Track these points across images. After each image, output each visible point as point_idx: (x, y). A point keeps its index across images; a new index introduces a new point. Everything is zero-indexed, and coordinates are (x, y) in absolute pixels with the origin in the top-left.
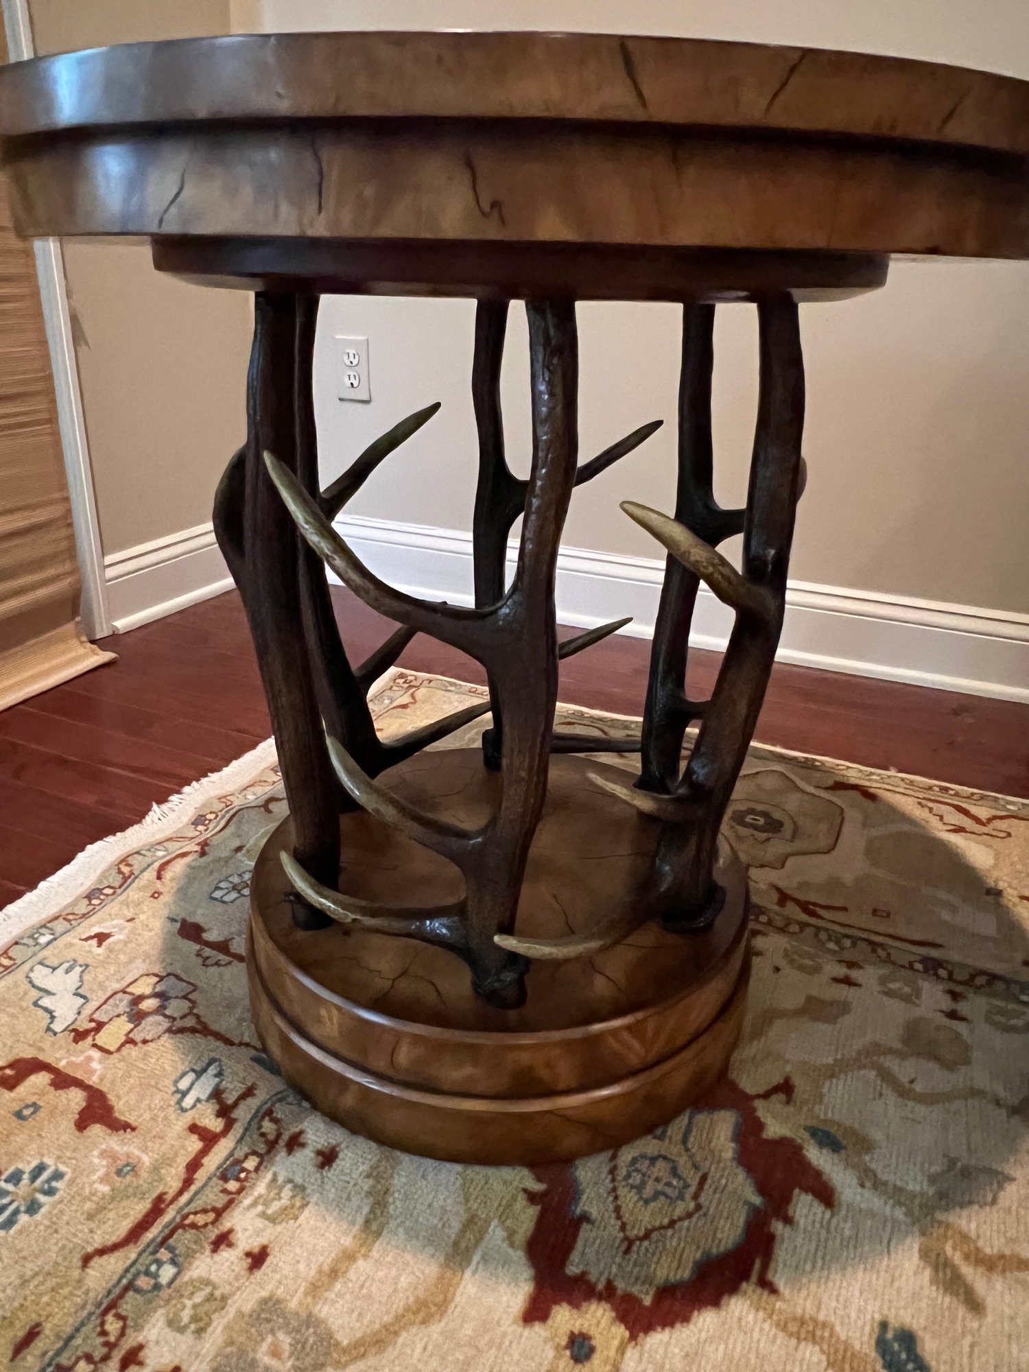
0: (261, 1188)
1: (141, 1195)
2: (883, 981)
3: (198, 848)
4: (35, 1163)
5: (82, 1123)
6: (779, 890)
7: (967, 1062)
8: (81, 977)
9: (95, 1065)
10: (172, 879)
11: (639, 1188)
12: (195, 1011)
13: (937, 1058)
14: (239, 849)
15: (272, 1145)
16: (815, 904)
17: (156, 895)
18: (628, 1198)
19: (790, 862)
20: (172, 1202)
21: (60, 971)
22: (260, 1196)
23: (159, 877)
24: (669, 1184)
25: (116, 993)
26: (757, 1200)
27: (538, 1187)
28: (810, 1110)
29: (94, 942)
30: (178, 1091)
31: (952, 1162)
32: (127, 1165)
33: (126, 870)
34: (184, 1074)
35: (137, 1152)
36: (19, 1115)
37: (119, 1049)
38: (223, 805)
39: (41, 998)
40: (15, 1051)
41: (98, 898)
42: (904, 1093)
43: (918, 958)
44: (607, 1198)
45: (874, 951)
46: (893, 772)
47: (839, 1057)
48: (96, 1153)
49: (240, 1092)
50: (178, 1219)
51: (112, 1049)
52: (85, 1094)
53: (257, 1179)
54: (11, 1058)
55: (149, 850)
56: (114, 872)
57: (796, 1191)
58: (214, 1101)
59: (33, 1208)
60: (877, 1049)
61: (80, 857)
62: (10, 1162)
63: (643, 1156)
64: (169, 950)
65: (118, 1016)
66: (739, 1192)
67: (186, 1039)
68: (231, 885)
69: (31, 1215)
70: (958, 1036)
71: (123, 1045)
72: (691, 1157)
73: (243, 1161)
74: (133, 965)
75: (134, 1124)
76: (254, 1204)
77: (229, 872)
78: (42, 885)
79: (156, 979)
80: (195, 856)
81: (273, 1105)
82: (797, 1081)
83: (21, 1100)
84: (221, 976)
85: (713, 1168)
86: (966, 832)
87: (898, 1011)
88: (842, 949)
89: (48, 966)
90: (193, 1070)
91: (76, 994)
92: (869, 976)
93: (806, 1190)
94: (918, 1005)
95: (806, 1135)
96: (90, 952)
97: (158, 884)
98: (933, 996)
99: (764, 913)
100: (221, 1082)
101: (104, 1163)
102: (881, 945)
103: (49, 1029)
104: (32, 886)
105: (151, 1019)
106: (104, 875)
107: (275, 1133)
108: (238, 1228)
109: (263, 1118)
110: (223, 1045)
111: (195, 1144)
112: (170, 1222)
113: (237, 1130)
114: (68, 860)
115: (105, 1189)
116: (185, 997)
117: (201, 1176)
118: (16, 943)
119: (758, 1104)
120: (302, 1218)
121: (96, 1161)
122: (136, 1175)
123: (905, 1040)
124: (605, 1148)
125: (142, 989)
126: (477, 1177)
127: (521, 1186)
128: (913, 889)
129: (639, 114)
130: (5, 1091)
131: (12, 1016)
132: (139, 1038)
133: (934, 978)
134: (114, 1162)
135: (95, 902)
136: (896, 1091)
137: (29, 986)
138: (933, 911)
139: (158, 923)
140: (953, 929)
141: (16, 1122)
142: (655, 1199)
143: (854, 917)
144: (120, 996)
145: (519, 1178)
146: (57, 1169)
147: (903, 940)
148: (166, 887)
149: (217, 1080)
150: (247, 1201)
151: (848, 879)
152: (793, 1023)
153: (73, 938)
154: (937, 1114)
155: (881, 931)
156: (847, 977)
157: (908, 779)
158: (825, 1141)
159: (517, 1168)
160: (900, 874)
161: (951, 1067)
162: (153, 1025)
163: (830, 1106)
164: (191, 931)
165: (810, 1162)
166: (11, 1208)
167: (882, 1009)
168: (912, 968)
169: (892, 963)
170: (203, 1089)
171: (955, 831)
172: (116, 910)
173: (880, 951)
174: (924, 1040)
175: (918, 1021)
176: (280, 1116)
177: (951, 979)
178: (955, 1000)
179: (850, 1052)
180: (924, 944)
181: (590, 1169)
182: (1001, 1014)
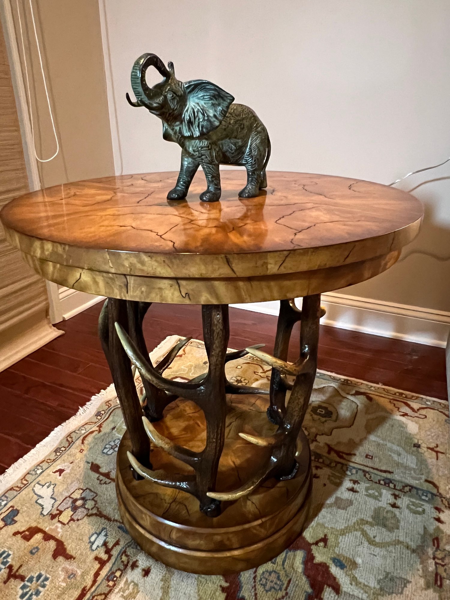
0: (122, 584)
1: (76, 587)
2: (367, 489)
3: (97, 429)
4: (37, 574)
5: (55, 556)
6: (328, 446)
7: (398, 528)
8: (53, 490)
9: (59, 530)
10: (88, 444)
11: (264, 585)
12: (97, 505)
13: (385, 526)
14: (114, 428)
15: (126, 566)
16: (343, 453)
17: (81, 451)
18: (260, 589)
19: (335, 431)
20: (88, 590)
21: (45, 487)
22: (121, 588)
23: (83, 443)
24: (276, 584)
25: (66, 498)
26: (310, 590)
27: (226, 585)
28: (333, 550)
29: (58, 473)
30: (90, 542)
31: (388, 574)
32: (71, 575)
33: (69, 439)
34: (93, 535)
35: (76, 569)
36: (31, 553)
37: (68, 523)
38: (107, 407)
39: (38, 499)
40: (29, 524)
41: (59, 452)
42: (372, 542)
43: (382, 478)
44: (252, 590)
45: (365, 475)
46: (380, 386)
47: (347, 525)
48: (60, 569)
49: (114, 543)
50: (91, 598)
51: (66, 522)
52: (56, 542)
53: (120, 581)
54: (27, 527)
55: (78, 430)
56: (65, 440)
57: (325, 586)
58: (104, 547)
59: (37, 593)
60: (363, 522)
61: (52, 433)
62: (29, 573)
63: (267, 571)
64: (86, 477)
65: (68, 508)
66: (303, 587)
67: (93, 518)
68: (111, 446)
69: (37, 596)
70: (395, 515)
71: (70, 521)
72: (286, 571)
73: (115, 573)
74: (73, 484)
75: (74, 556)
76: (119, 592)
77: (110, 440)
78: (37, 446)
79: (82, 491)
80: (96, 432)
81: (126, 549)
82: (329, 536)
83: (32, 546)
84: (106, 489)
85: (293, 577)
86: (408, 416)
87: (372, 504)
88: (352, 474)
89: (41, 485)
90: (96, 533)
91: (51, 498)
92: (361, 487)
93: (329, 586)
94: (379, 501)
95: (331, 562)
96: (57, 478)
97: (83, 447)
98: (387, 496)
99: (321, 458)
100: (106, 539)
101: (63, 573)
102: (368, 472)
103: (42, 514)
104: (34, 446)
105: (80, 510)
106: (61, 442)
107: (127, 561)
109: (122, 555)
110: (107, 522)
111: (97, 566)
113: (113, 560)
114: (46, 434)
115: (64, 584)
116: (93, 499)
117: (99, 579)
118: (28, 473)
119: (313, 547)
120: (137, 597)
121: (60, 573)
122: (76, 579)
123: (373, 518)
124: (252, 568)
125: (77, 495)
126: (203, 580)
127: (219, 584)
128: (382, 445)
129: (233, 275)
130: (26, 542)
131: (27, 507)
132: (75, 518)
133: (388, 488)
134: (67, 573)
135: (58, 454)
136: (368, 541)
137: (33, 494)
138: (390, 455)
139: (82, 465)
140: (398, 464)
141: (30, 555)
142: (270, 590)
143: (358, 459)
144: (68, 499)
145: (218, 581)
146: (46, 576)
147: (377, 469)
148: (85, 447)
149: (105, 537)
150: (116, 590)
151: (357, 440)
152: (329, 510)
153: (50, 471)
154: (383, 552)
155: (368, 465)
156: (353, 488)
157: (387, 389)
158: (338, 564)
159: (218, 576)
160: (379, 437)
161: (391, 530)
162: (81, 512)
163: (341, 548)
164: (95, 468)
165: (332, 574)
166: (30, 593)
167: (365, 503)
168: (379, 483)
169: (371, 480)
170: (100, 541)
171: (403, 415)
172: (66, 458)
173: (367, 475)
174: (381, 518)
175: (380, 508)
176: (129, 553)
177: (395, 488)
178: (396, 498)
179: (351, 523)
180: (385, 472)
181: (246, 576)
182: (413, 505)
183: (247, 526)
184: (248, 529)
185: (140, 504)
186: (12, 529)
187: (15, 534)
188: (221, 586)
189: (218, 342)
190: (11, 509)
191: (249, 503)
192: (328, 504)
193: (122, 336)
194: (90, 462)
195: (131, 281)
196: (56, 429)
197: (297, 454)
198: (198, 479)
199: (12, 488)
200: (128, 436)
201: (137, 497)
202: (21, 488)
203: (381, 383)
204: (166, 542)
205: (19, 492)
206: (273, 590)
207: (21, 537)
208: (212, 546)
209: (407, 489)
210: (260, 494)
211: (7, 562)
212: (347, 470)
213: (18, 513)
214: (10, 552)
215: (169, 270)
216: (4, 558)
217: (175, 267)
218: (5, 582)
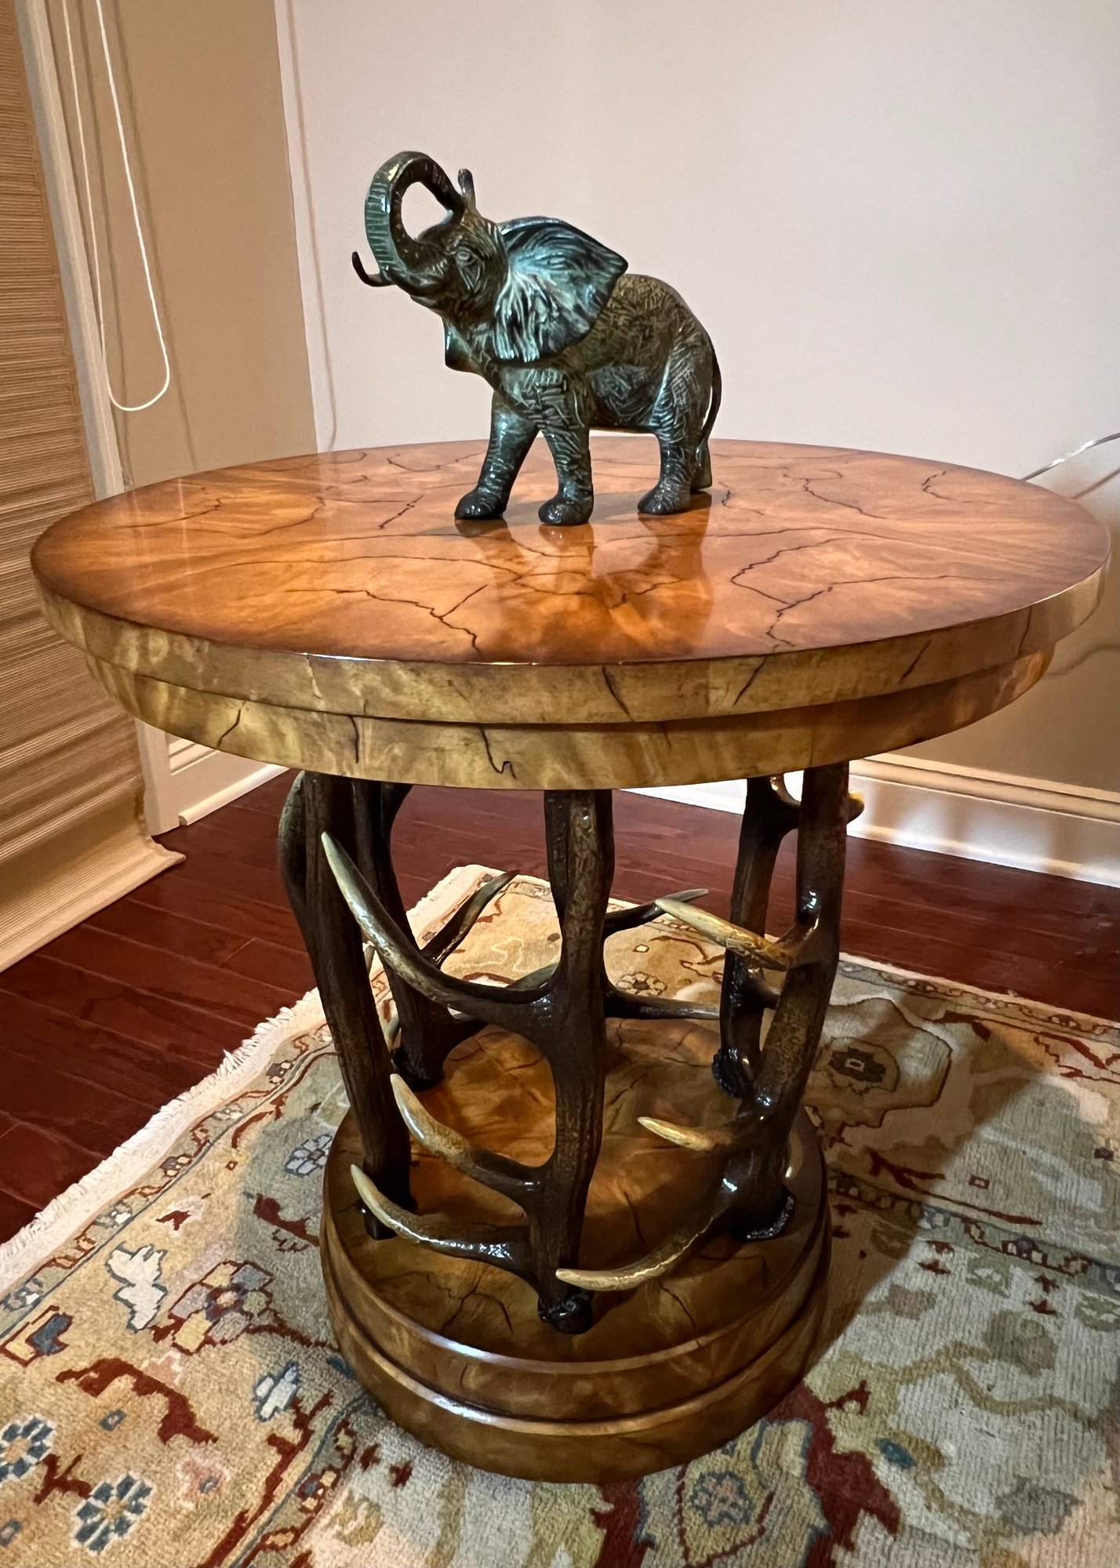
0: (338, 1506)
1: (220, 1512)
2: (973, 1266)
3: (272, 1108)
4: (120, 1480)
5: (165, 1433)
6: (874, 1154)
7: (1050, 1366)
8: (159, 1264)
9: (176, 1367)
10: (248, 1148)
11: (704, 1510)
12: (271, 1306)
13: (1018, 1360)
14: (314, 1108)
15: (348, 1459)
16: (910, 1171)
17: (231, 1166)
18: (693, 1519)
19: (890, 1116)
20: (252, 1521)
21: (139, 1257)
22: (337, 1515)
23: (234, 1145)
24: (734, 1505)
25: (193, 1286)
26: (821, 1523)
27: (606, 1508)
28: (884, 1422)
29: (171, 1223)
30: (256, 1398)
31: (1021, 1483)
32: (209, 1481)
33: (201, 1135)
34: (262, 1380)
35: (219, 1466)
36: (104, 1424)
37: (198, 1350)
38: (298, 1051)
39: (121, 1289)
40: (98, 1352)
41: (173, 1168)
42: (982, 1401)
43: (1012, 1238)
44: (671, 1521)
45: (967, 1230)
46: (1009, 998)
47: (918, 1358)
48: (179, 1467)
49: (318, 1400)
50: (259, 1541)
51: (192, 1347)
52: (167, 1399)
53: (334, 1496)
54: (94, 1359)
55: (224, 1112)
56: (189, 1137)
57: (861, 1512)
58: (292, 1411)
59: (122, 1526)
60: (959, 1349)
61: (155, 1119)
62: (99, 1476)
63: (712, 1474)
64: (244, 1233)
65: (197, 1312)
66: (804, 1514)
67: (263, 1338)
68: (307, 1154)
69: (121, 1535)
70: (1045, 1332)
71: (202, 1345)
72: (759, 1475)
73: (320, 1477)
74: (210, 1252)
75: (216, 1434)
76: (331, 1525)
77: (305, 1139)
78: (118, 1151)
79: (232, 1269)
80: (270, 1118)
81: (348, 1416)
82: (873, 1387)
83: (106, 1407)
84: (297, 1264)
85: (780, 1488)
86: (1083, 1077)
87: (986, 1304)
88: (934, 1227)
89: (126, 1252)
90: (270, 1375)
91: (153, 1286)
92: (959, 1259)
93: (871, 1511)
94: (1004, 1296)
95: (877, 1451)
96: (167, 1235)
97: (234, 1153)
98: (1023, 1284)
99: (853, 1185)
100: (297, 1390)
101: (187, 1477)
102: (975, 1222)
103: (130, 1326)
104: (108, 1153)
105: (228, 1316)
106: (178, 1144)
107: (350, 1447)
108: (316, 1550)
109: (339, 1430)
110: (299, 1347)
111: (274, 1458)
112: (252, 1542)
113: (314, 1443)
114: (141, 1123)
116: (262, 1290)
117: (280, 1493)
118: (94, 1223)
119: (832, 1414)
120: (377, 1539)
121: (180, 1475)
122: (219, 1491)
123: (989, 1338)
124: (674, 1463)
125: (220, 1279)
126: (545, 1495)
127: (588, 1506)
128: (1016, 1151)
129: (623, 718)
130: (90, 1397)
131: (93, 1310)
132: (217, 1338)
133: (1028, 1262)
134: (197, 1476)
135: (171, 1173)
136: (973, 1398)
137: (108, 1275)
138: (1034, 1179)
139: (234, 1200)
140: (1053, 1202)
141: (102, 1433)
142: (719, 1522)
143: (951, 1188)
144: (198, 1288)
145: (587, 1497)
146: (143, 1484)
147: (998, 1215)
148: (241, 1156)
149: (295, 1386)
150: (325, 1521)
151: (948, 1139)
152: (874, 1319)
153: (149, 1218)
154: (1013, 1426)
155: (977, 1205)
156: (936, 1263)
157: (1026, 1007)
158: (897, 1456)
159: (586, 1485)
160: (1006, 1131)
161: (1032, 1371)
162: (231, 1323)
163: (904, 1416)
164: (267, 1209)
165: (878, 1481)
166: (102, 1527)
167: (968, 1301)
168: (1005, 1250)
169: (985, 1244)
170: (281, 1396)
171: (1069, 1075)
172: (191, 1183)
173: (974, 1230)
174: (1008, 1339)
175: (1004, 1315)
176: (355, 1428)
177: (1044, 1263)
178: (1046, 1289)
179: (929, 1352)
180: (1020, 1220)
181: (657, 1487)
182: (1092, 1308)
183: (659, 1357)
184: (662, 1366)
185: (385, 1300)
186: (53, 1363)
187: (62, 1377)
188: (593, 1512)
189: (586, 884)
190: (51, 1314)
191: (665, 1298)
192: (871, 1303)
193: (341, 867)
194: (254, 1193)
195: (368, 731)
196: (163, 1108)
197: (788, 1174)
198: (534, 1235)
199: (54, 1260)
200: (354, 1126)
201: (377, 1284)
202: (76, 1261)
203: (1014, 990)
204: (451, 1398)
205: (69, 1271)
206: (726, 1520)
207: (79, 1386)
208: (567, 1409)
209: (1076, 1265)
210: (690, 1274)
211: (42, 1448)
212: (922, 1216)
213: (69, 1324)
214: (50, 1424)
215: (463, 704)
216: (35, 1439)
217: (477, 695)
218: (38, 1499)
